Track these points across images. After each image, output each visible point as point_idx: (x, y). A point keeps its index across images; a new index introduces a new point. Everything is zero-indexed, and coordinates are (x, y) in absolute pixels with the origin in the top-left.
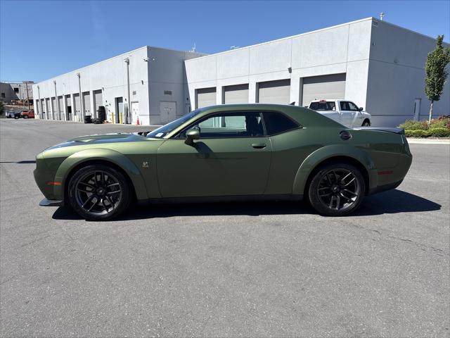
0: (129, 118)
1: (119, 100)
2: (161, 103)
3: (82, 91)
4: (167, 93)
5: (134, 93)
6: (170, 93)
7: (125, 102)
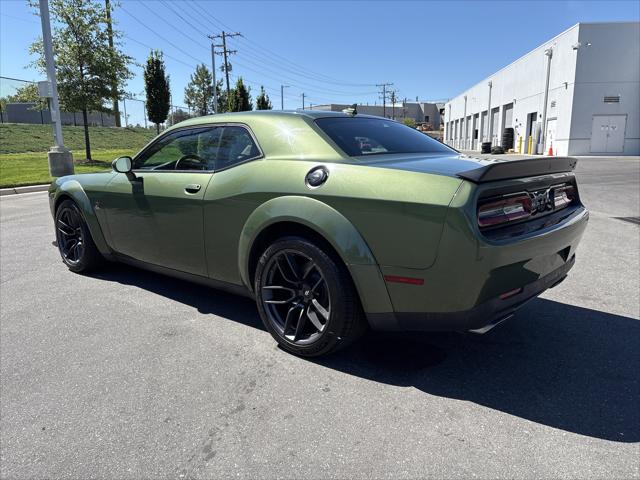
0: (540, 145)
1: (532, 117)
2: (596, 118)
3: (492, 107)
4: (608, 100)
5: (553, 104)
6: (616, 100)
7: (539, 120)
